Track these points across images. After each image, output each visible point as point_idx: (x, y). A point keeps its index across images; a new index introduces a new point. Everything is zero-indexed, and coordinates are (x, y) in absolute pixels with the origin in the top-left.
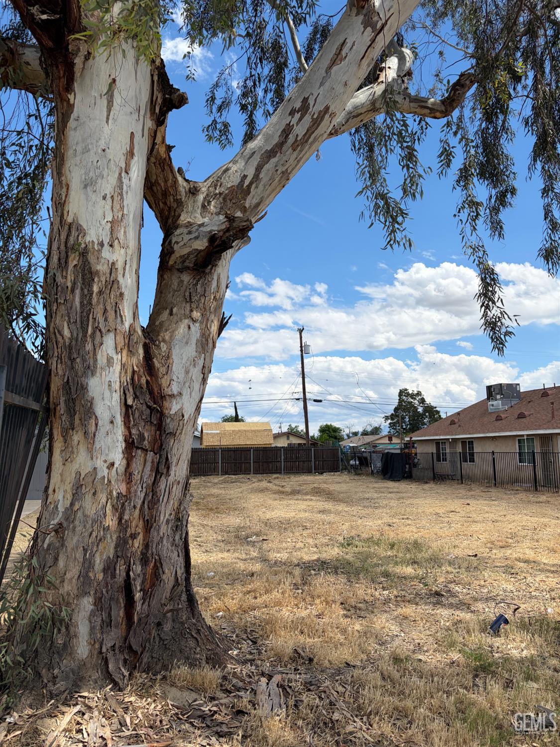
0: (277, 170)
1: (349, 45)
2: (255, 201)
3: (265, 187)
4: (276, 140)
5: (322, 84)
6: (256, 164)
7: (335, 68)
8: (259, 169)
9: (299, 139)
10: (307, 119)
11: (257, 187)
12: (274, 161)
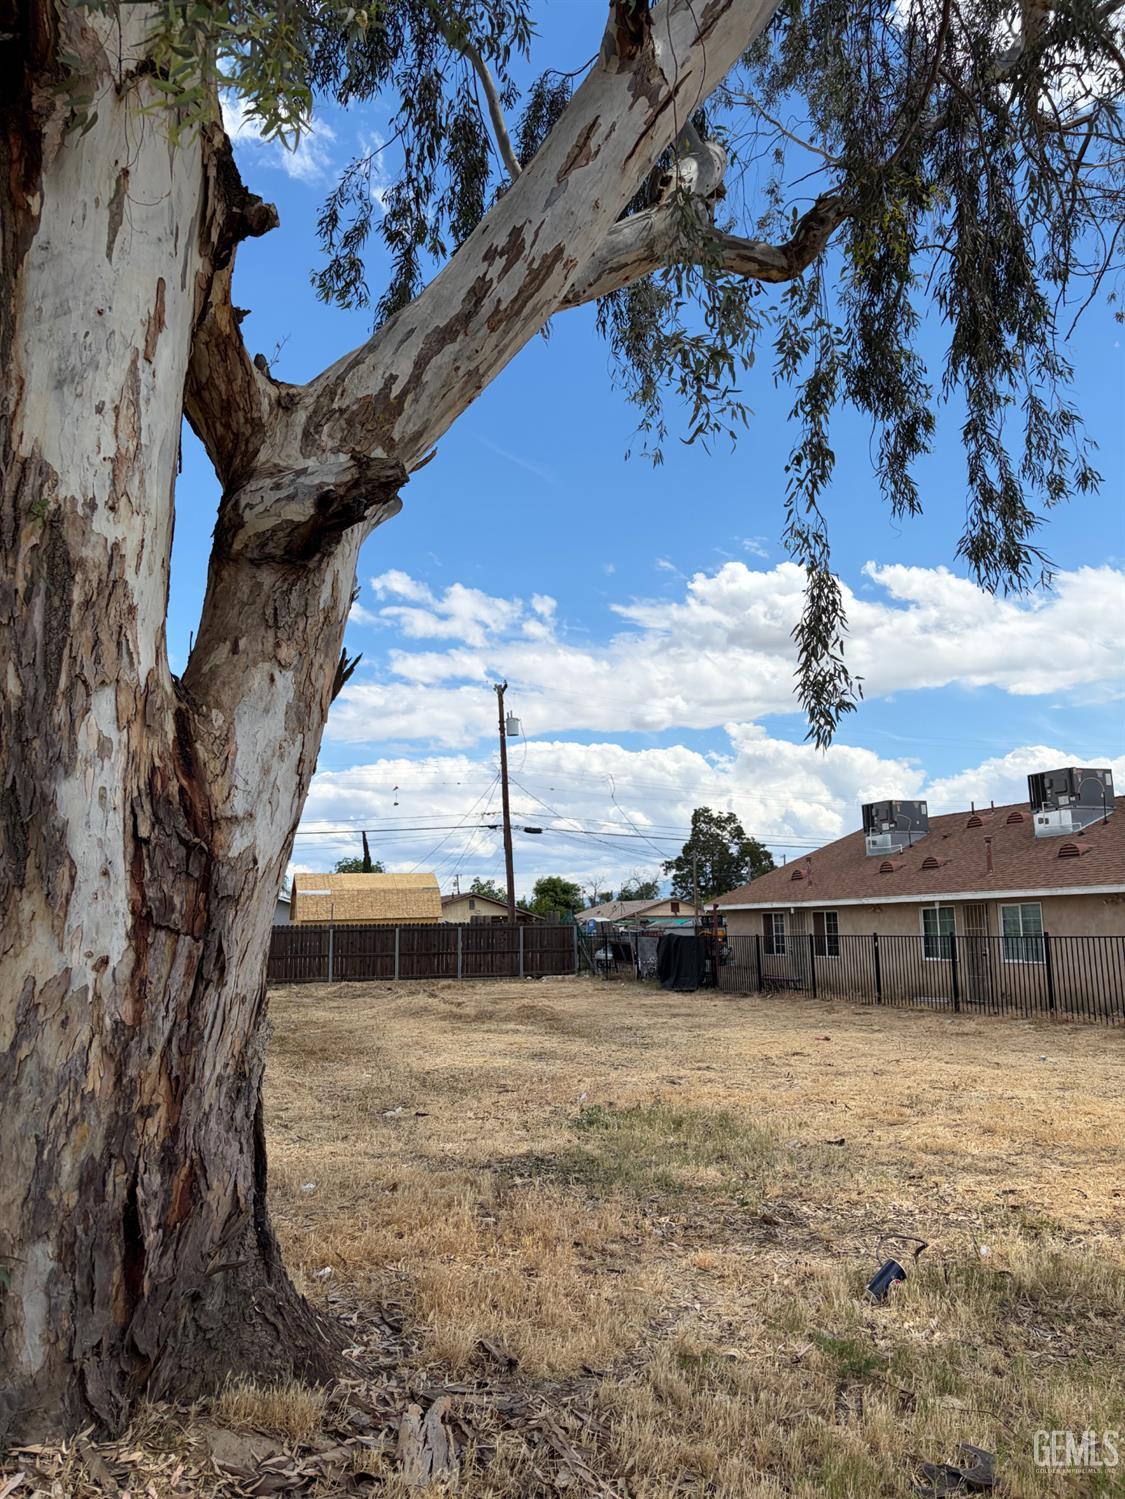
0: (457, 369)
1: (603, 129)
2: (411, 429)
3: (432, 401)
4: (456, 308)
5: (549, 203)
6: (414, 353)
7: (575, 174)
8: (421, 364)
9: (502, 308)
10: (520, 270)
11: (416, 400)
12: (450, 349)
